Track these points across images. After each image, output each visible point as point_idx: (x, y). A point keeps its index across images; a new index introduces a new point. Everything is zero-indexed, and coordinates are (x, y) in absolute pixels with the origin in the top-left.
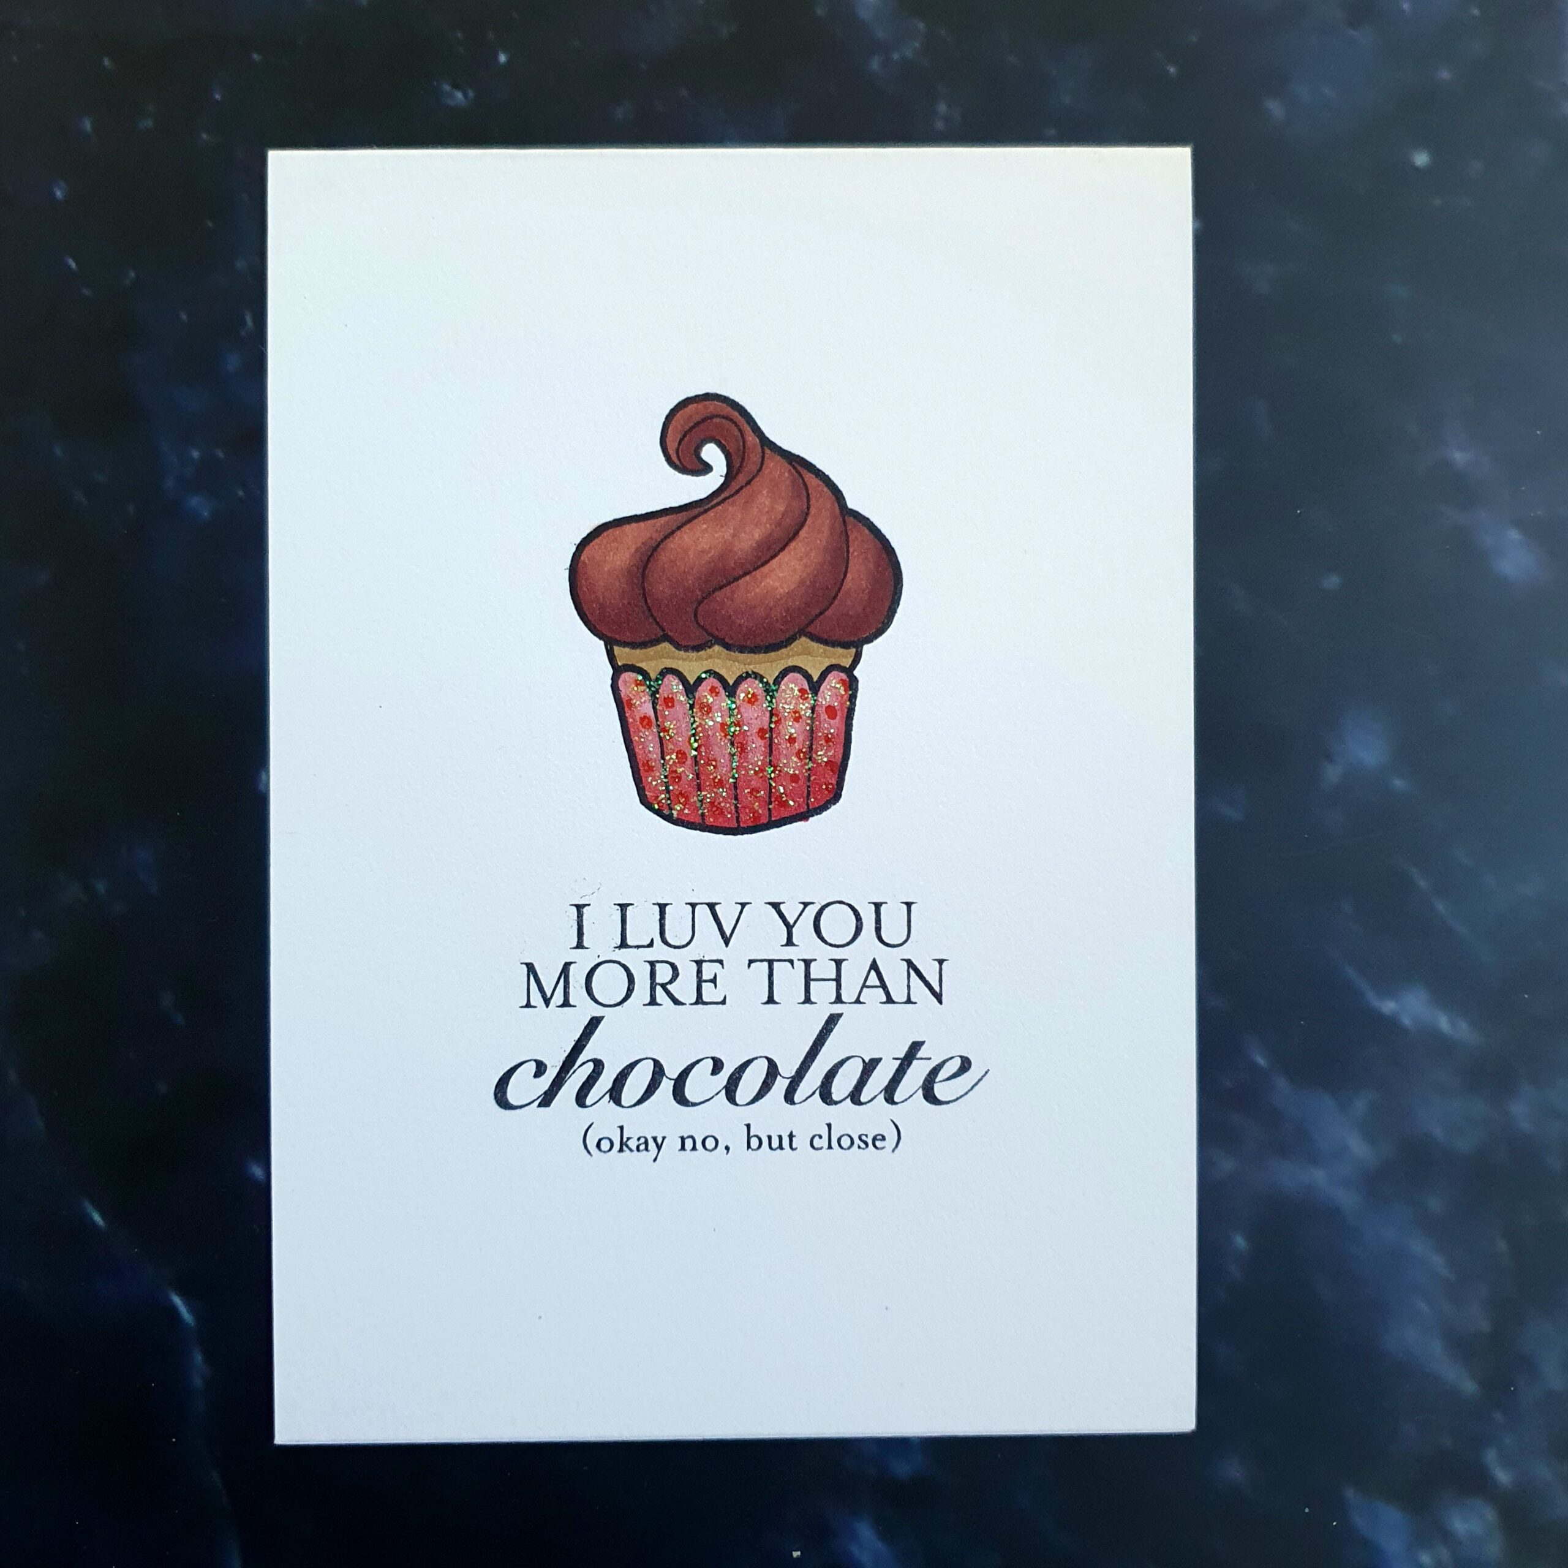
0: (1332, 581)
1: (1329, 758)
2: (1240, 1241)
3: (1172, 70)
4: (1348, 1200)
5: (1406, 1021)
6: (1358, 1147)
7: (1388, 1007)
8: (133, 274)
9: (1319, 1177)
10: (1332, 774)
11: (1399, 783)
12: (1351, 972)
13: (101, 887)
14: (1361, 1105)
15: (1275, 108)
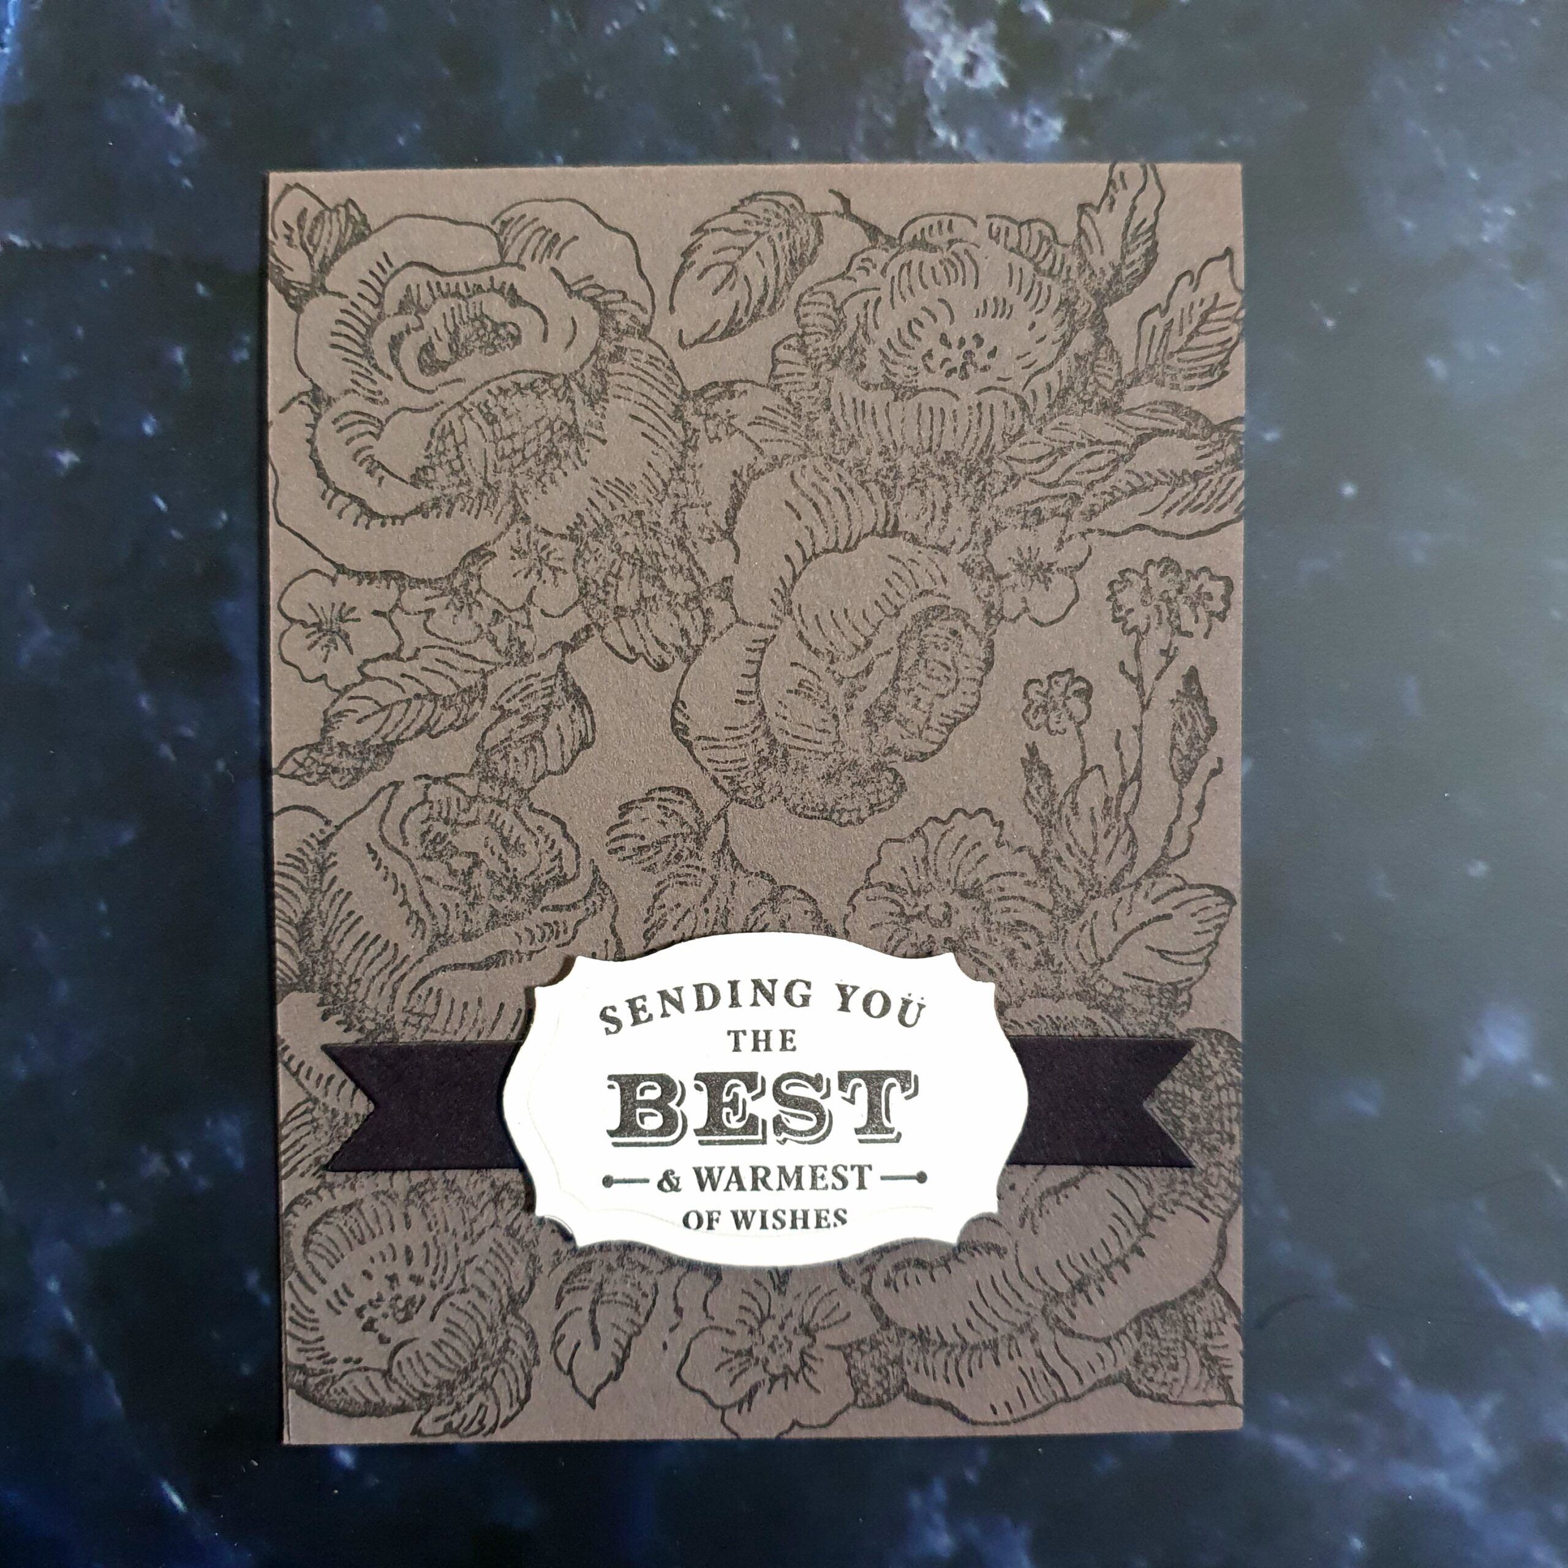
0: (1479, 869)
1: (1469, 1053)
2: (1357, 1544)
3: (1330, 323)
4: (1469, 1503)
5: (1537, 1323)
6: (1481, 1449)
7: (1519, 1308)
8: (224, 517)
9: (1440, 1480)
10: (1471, 1068)
11: (1539, 1079)
12: (1482, 1273)
13: (185, 1161)
14: (1486, 1407)
15: (1437, 366)
